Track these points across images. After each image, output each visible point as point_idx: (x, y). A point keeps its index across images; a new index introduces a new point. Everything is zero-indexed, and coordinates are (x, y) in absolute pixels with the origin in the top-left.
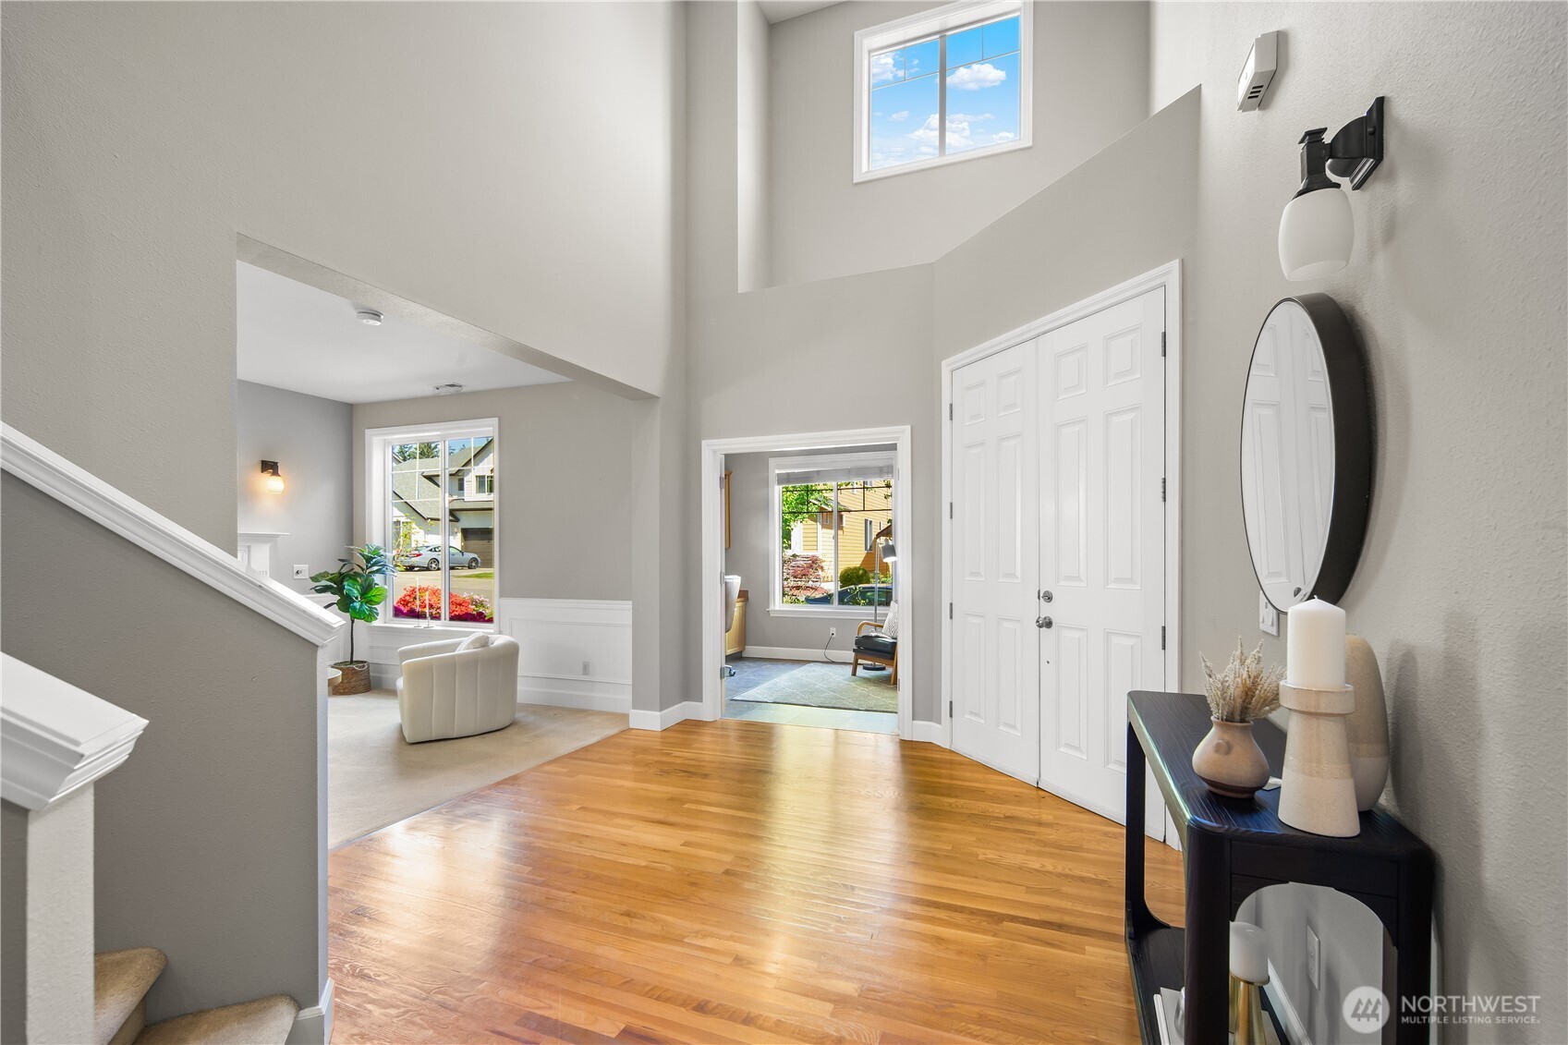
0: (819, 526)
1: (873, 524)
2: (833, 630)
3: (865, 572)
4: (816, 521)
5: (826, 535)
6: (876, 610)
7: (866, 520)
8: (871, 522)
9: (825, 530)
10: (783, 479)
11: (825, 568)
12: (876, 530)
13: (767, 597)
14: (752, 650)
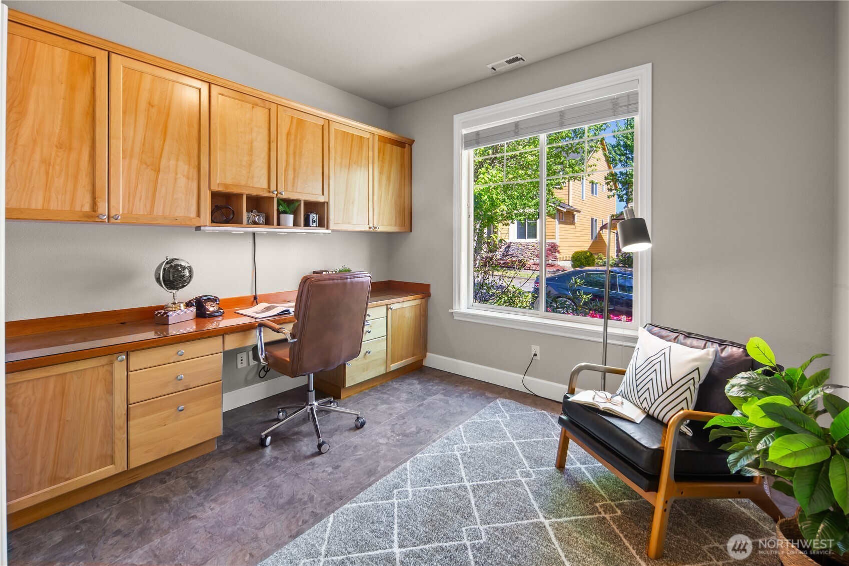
0: (557, 222)
1: (598, 221)
2: (535, 349)
3: (591, 255)
4: (555, 219)
5: (561, 229)
6: (606, 326)
7: (592, 219)
8: (596, 220)
9: (561, 225)
10: (471, 141)
11: (561, 251)
12: (599, 225)
13: (450, 297)
14: (434, 360)
